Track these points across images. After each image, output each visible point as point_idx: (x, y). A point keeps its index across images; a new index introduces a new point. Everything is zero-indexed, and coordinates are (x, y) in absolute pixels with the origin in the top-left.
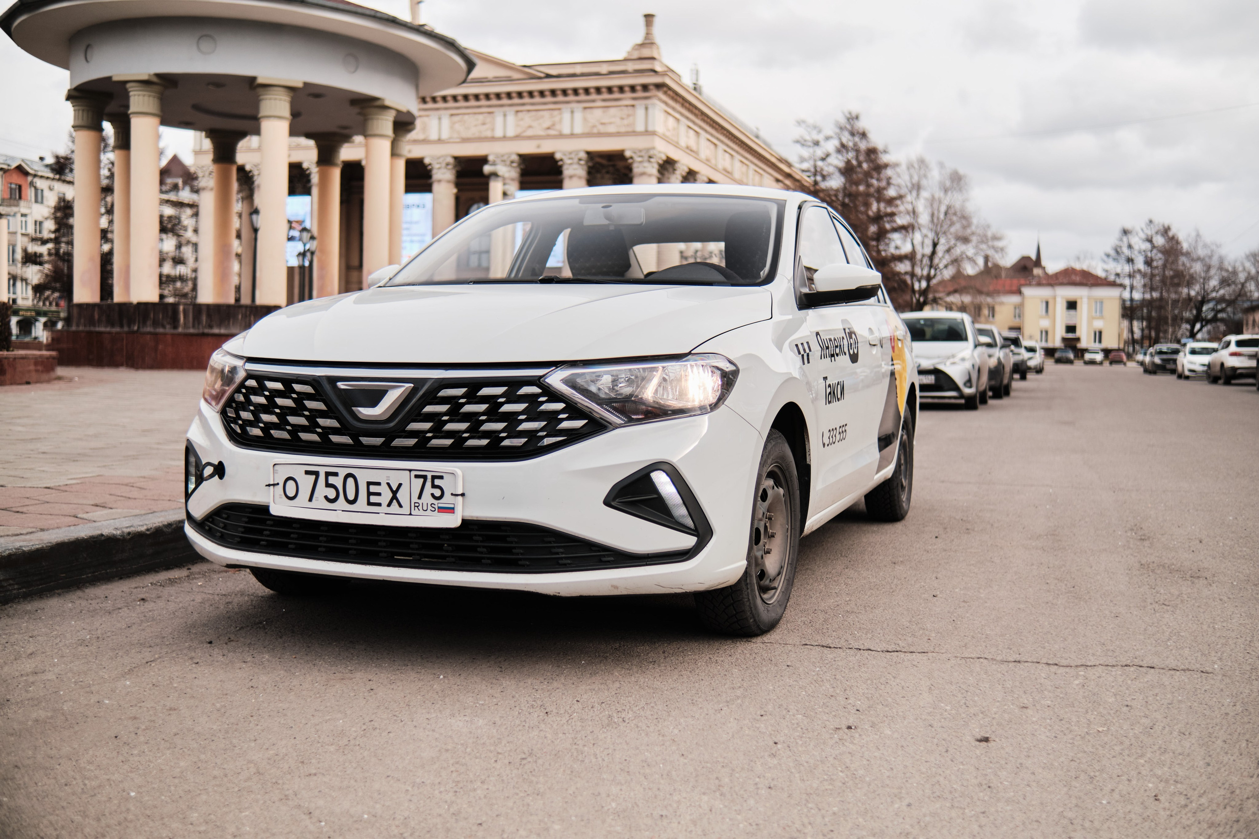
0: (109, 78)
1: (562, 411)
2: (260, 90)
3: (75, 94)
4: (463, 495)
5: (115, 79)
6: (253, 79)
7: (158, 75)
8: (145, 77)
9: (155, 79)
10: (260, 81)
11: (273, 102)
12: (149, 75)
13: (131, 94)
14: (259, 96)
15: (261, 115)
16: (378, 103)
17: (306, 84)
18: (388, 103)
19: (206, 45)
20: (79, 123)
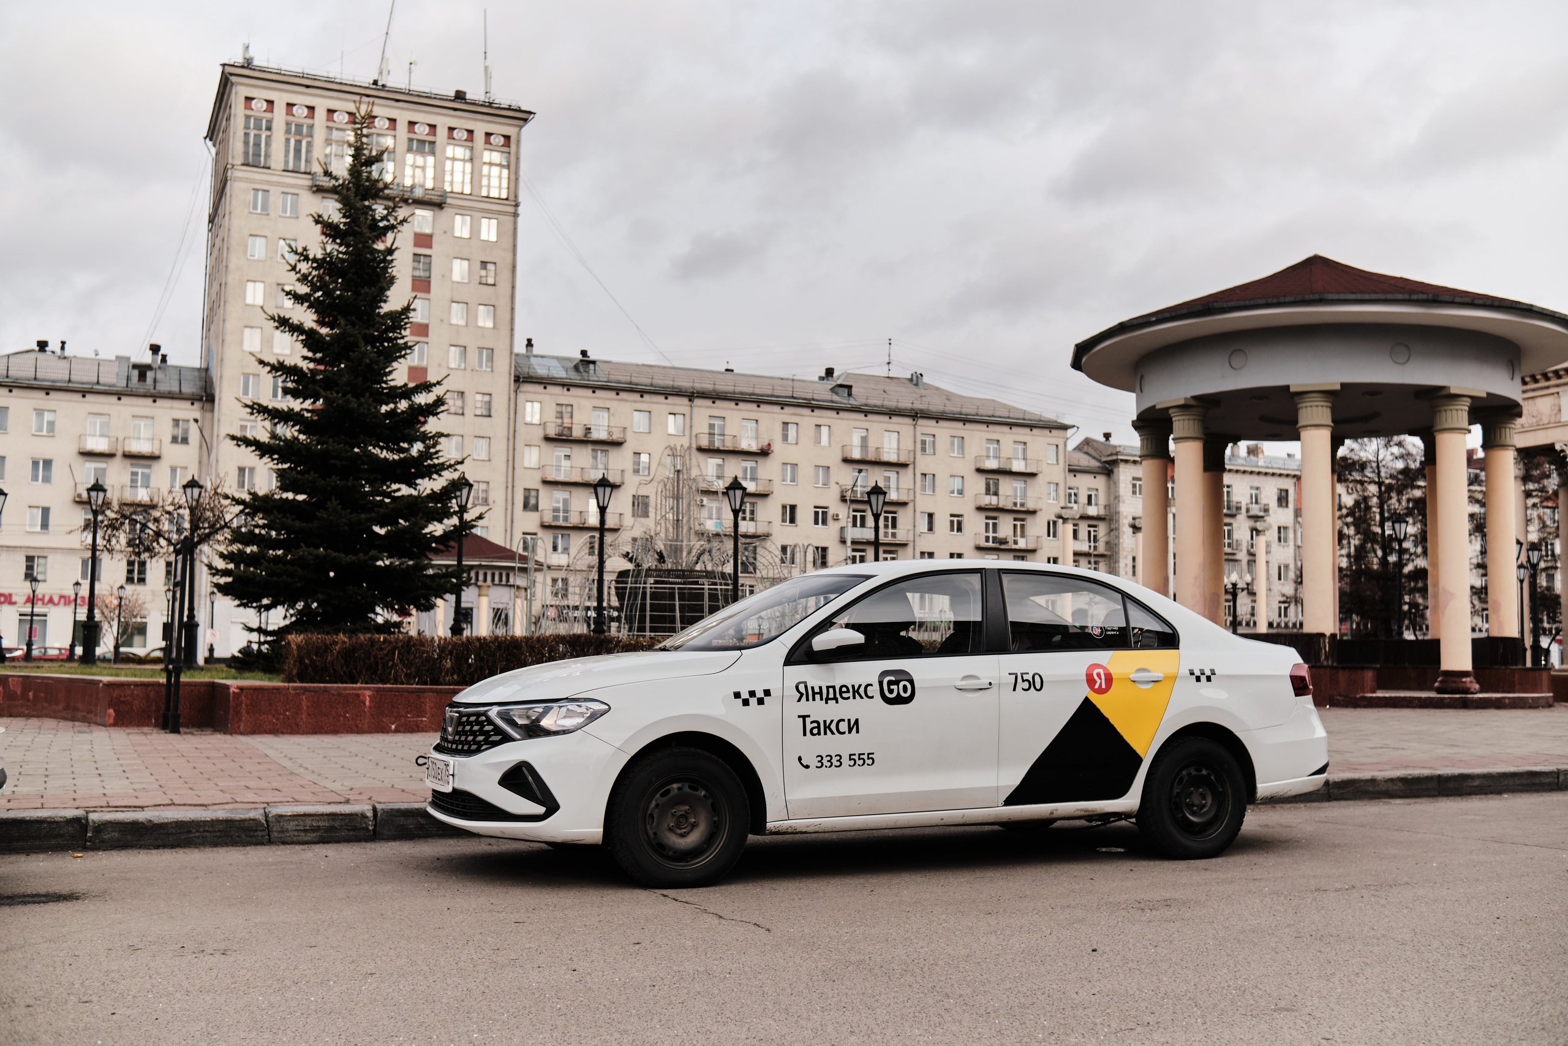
0: (1154, 406)
1: (492, 731)
2: (1296, 398)
3: (1139, 424)
4: (453, 775)
5: (1158, 407)
6: (1288, 387)
7: (1194, 398)
8: (1182, 402)
9: (1193, 403)
10: (1292, 390)
11: (1309, 409)
12: (1186, 399)
13: (1174, 419)
14: (1297, 405)
15: (1300, 424)
16: (1444, 392)
17: (1342, 385)
18: (1453, 391)
19: (1237, 361)
20: (1145, 452)
